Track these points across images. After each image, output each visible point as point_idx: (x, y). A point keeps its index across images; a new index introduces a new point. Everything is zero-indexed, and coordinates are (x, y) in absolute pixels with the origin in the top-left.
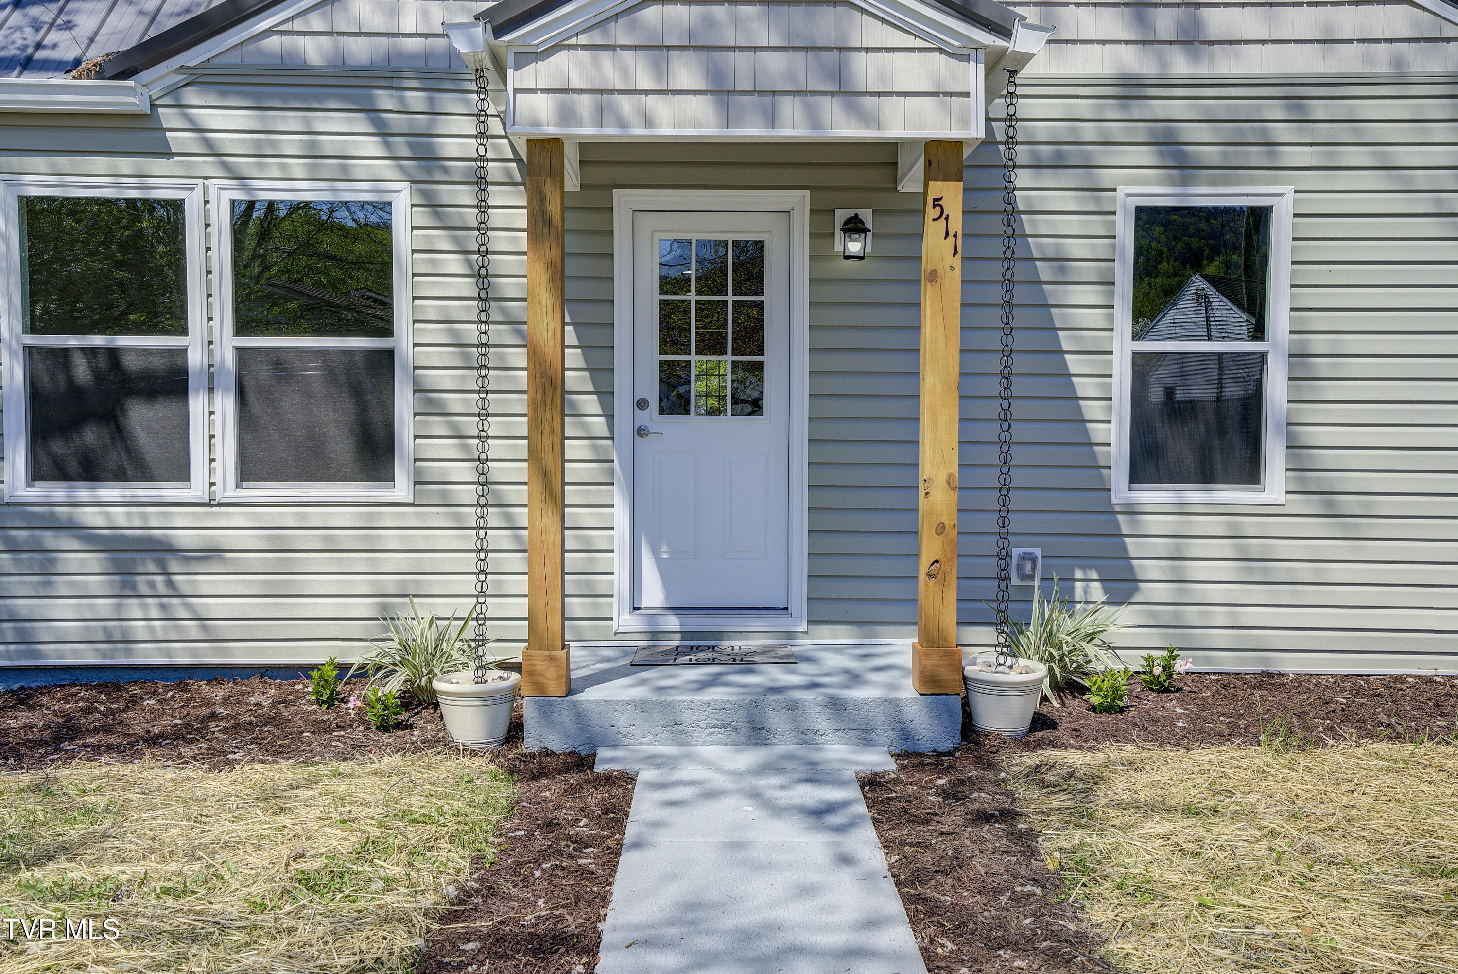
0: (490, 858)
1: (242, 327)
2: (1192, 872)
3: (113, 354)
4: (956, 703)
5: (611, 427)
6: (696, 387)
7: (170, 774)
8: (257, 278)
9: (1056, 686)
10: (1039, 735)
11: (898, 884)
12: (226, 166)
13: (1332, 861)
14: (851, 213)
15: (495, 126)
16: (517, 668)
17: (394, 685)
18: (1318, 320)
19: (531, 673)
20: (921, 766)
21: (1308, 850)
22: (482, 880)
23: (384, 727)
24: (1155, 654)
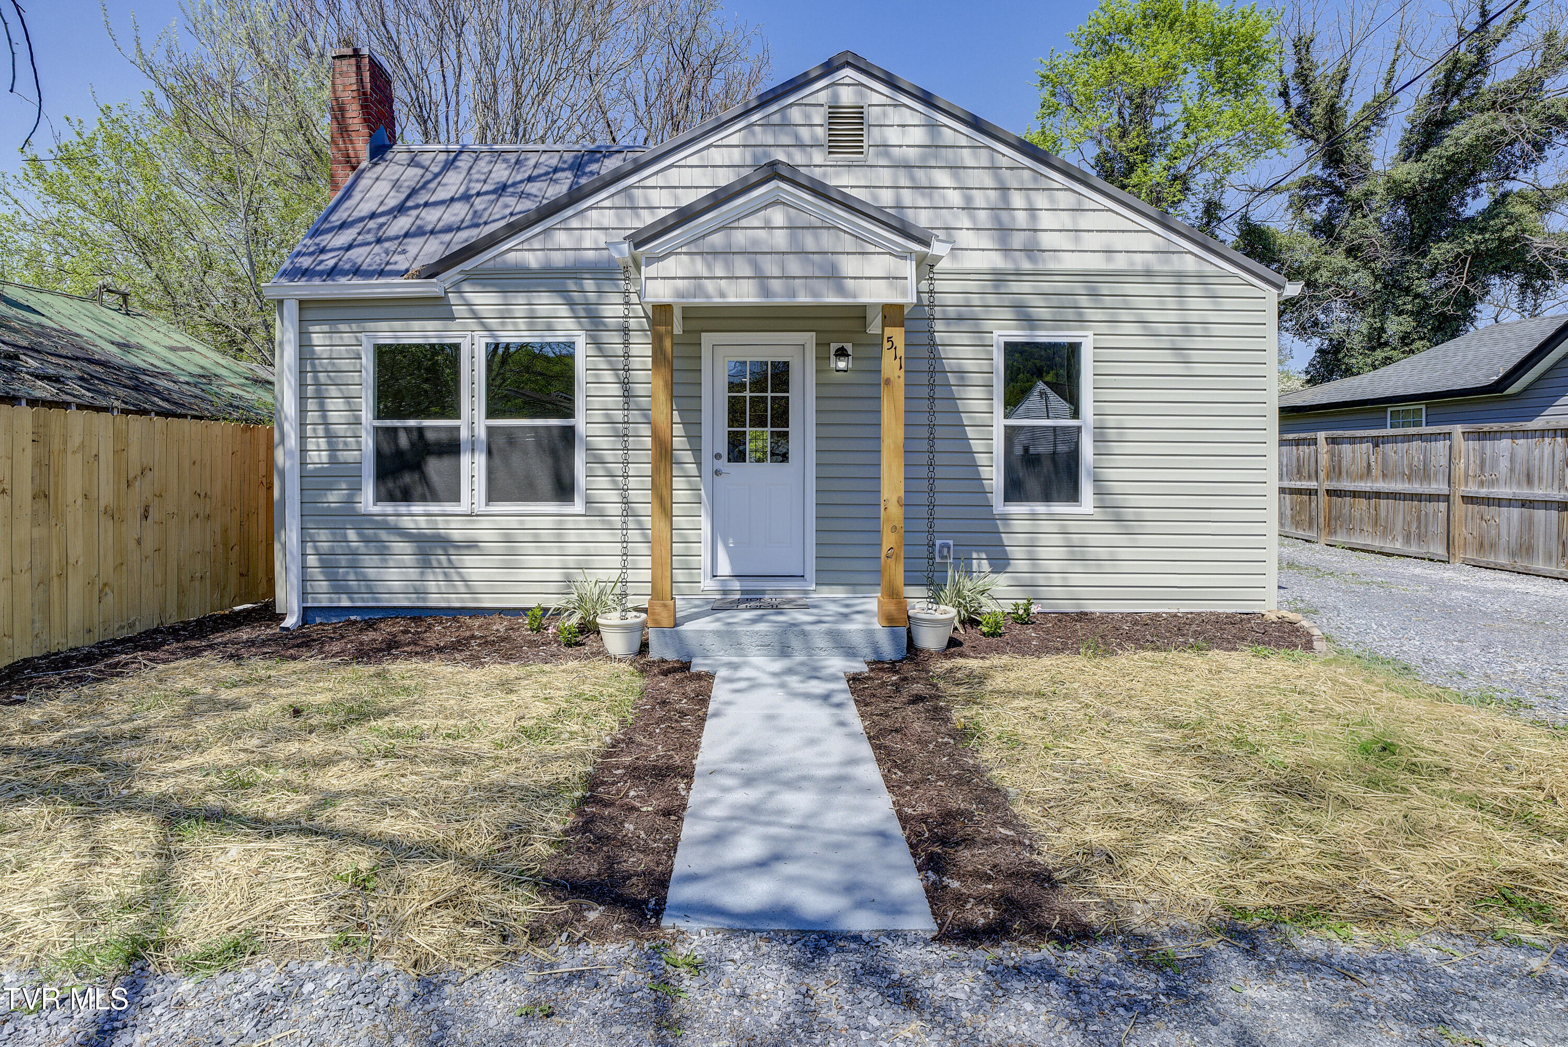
0: (630, 721)
1: (491, 414)
2: (1042, 729)
3: (420, 430)
4: (903, 631)
5: (700, 470)
6: (749, 446)
7: (449, 669)
8: (500, 386)
9: (962, 622)
10: (952, 650)
11: (869, 738)
12: (483, 324)
13: (1120, 721)
14: (840, 345)
15: (634, 298)
16: (645, 611)
17: (575, 620)
18: (1109, 408)
19: (653, 614)
20: (882, 670)
21: (1107, 715)
22: (625, 734)
23: (569, 645)
24: (1019, 602)
